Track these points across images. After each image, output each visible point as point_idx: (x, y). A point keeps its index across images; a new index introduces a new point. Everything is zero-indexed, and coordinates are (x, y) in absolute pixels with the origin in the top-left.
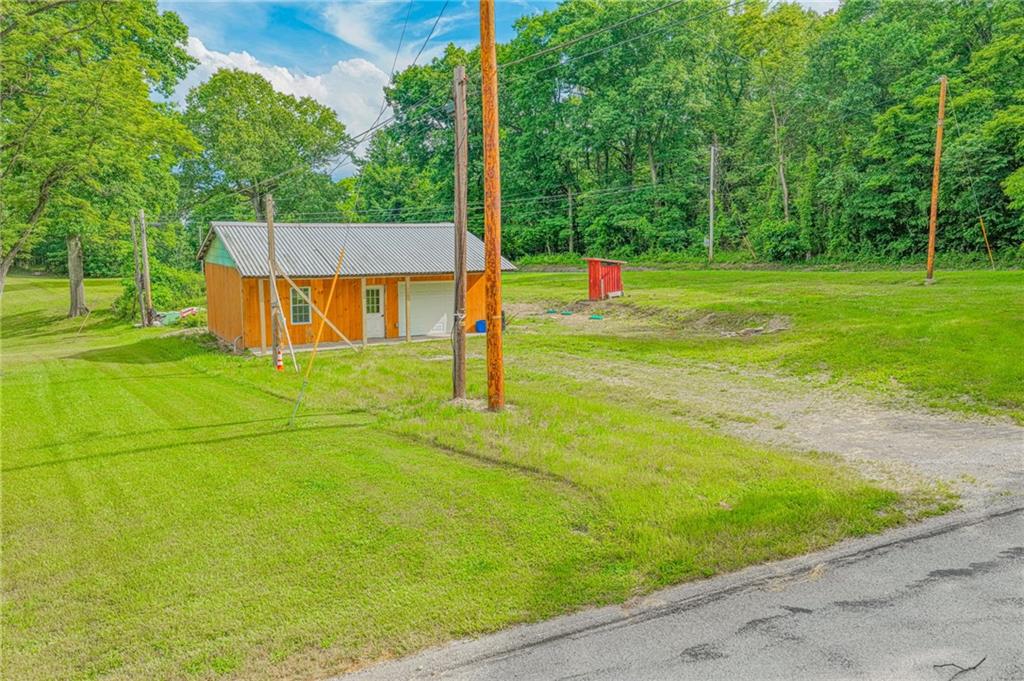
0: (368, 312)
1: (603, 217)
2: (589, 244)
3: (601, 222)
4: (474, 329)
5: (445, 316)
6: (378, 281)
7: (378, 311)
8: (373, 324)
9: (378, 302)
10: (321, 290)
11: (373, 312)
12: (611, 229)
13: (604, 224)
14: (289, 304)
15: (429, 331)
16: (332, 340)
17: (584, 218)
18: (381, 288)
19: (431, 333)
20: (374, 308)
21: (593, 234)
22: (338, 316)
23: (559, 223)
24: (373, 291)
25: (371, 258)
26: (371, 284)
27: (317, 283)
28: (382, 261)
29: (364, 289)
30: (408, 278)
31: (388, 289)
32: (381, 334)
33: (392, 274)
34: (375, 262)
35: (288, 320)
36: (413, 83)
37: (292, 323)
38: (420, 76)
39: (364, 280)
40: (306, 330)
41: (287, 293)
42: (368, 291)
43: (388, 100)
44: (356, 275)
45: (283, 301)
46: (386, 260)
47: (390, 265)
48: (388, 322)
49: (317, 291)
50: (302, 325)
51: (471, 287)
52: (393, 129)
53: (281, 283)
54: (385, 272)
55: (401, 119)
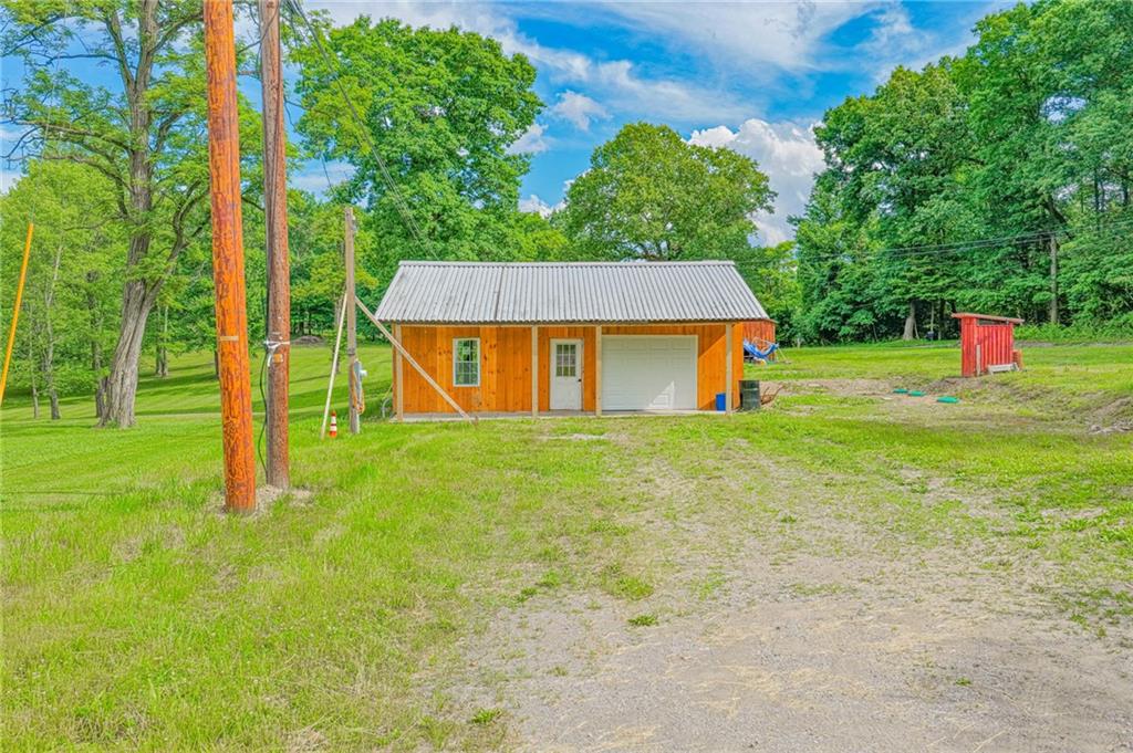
0: (559, 374)
1: (1096, 272)
2: (1076, 311)
3: (1089, 280)
4: (714, 405)
5: (672, 384)
6: (573, 333)
7: (573, 374)
8: (566, 391)
9: (574, 362)
10: (494, 342)
11: (566, 374)
12: (1105, 289)
13: (1093, 282)
14: (451, 360)
15: (648, 405)
16: (506, 410)
17: (1067, 276)
18: (578, 343)
19: (651, 407)
20: (566, 372)
21: (1081, 298)
22: (516, 378)
23: (1032, 284)
24: (566, 347)
25: (562, 302)
26: (563, 337)
27: (488, 332)
28: (573, 306)
29: (554, 343)
30: (599, 329)
31: (586, 346)
32: (577, 405)
33: (573, 321)
34: (562, 306)
35: (450, 381)
36: (845, 119)
37: (454, 385)
38: (853, 108)
39: (535, 330)
40: (473, 395)
41: (450, 345)
42: (559, 347)
43: (819, 142)
44: (521, 322)
45: (444, 356)
46: (578, 305)
47: (579, 311)
48: (584, 389)
49: (488, 344)
50: (467, 388)
51: (711, 345)
52: (825, 176)
53: (442, 333)
54: (563, 318)
55: (834, 164)
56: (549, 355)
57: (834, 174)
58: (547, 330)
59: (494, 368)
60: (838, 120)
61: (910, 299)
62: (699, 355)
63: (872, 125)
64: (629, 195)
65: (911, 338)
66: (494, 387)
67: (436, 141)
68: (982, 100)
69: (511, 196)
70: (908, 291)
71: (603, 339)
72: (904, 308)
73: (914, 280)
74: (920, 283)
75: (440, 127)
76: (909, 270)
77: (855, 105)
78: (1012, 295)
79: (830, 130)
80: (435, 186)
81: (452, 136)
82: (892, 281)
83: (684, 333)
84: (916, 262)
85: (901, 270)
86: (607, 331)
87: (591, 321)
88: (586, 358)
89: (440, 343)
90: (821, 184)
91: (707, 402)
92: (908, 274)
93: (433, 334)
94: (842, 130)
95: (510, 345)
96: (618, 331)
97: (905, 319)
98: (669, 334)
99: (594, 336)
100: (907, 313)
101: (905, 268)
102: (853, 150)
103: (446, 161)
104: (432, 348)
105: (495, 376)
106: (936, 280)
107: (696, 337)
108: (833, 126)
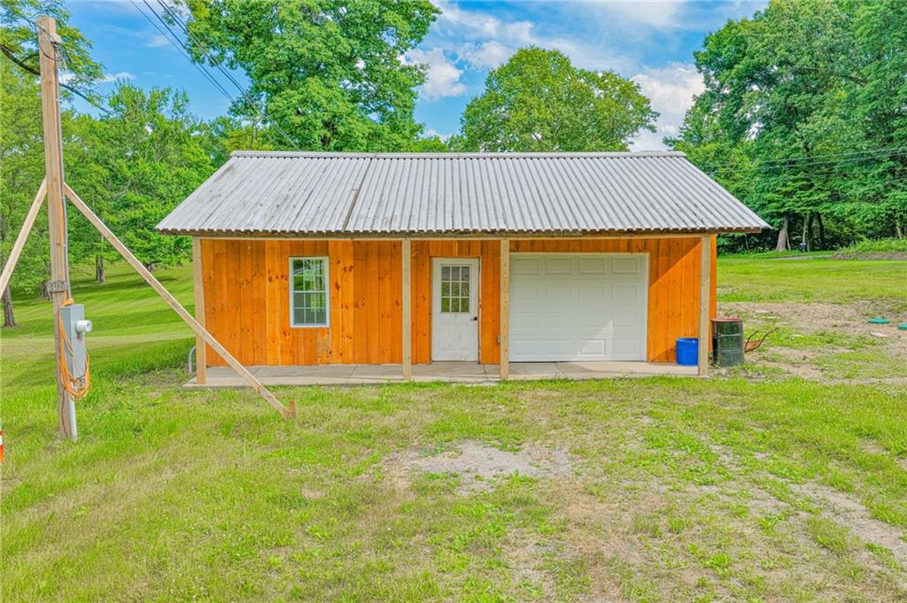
0: (445, 309)
4: (673, 355)
6: (465, 250)
7: (466, 309)
8: (455, 335)
9: (466, 291)
10: (350, 263)
11: (455, 310)
14: (286, 289)
15: (574, 353)
16: (368, 361)
18: (474, 264)
19: (579, 357)
20: (458, 303)
22: (382, 316)
24: (456, 269)
25: (449, 204)
26: (450, 255)
27: (340, 247)
28: (466, 210)
29: (438, 263)
30: (505, 243)
31: (484, 270)
32: (471, 354)
33: (466, 232)
34: (449, 208)
35: (285, 318)
36: (725, 42)
37: (292, 325)
38: (734, 31)
39: (406, 244)
40: (320, 340)
41: (284, 266)
42: (445, 270)
43: (698, 66)
44: (384, 233)
45: (276, 283)
46: (474, 208)
47: (475, 215)
48: (482, 332)
49: (341, 265)
50: (311, 330)
51: (668, 267)
52: (703, 97)
53: (272, 248)
54: (449, 227)
55: (713, 86)
56: (431, 282)
57: (712, 96)
58: (426, 246)
59: (351, 300)
60: (719, 43)
61: (785, 213)
62: (651, 284)
63: (754, 45)
64: (522, 115)
65: (784, 248)
66: (350, 329)
67: (325, 44)
68: (873, 15)
69: (405, 106)
70: (783, 205)
71: (511, 258)
72: (779, 221)
73: (789, 194)
74: (795, 198)
75: (330, 29)
76: (785, 185)
77: (736, 28)
78: (893, 208)
79: (711, 53)
80: (325, 92)
81: (342, 40)
82: (769, 196)
83: (629, 249)
84: (792, 177)
85: (778, 184)
86: (516, 247)
87: (493, 232)
88: (484, 285)
89: (271, 263)
90: (700, 105)
91: (661, 350)
92: (784, 189)
93: (259, 250)
94: (723, 53)
95: (373, 267)
96: (532, 246)
97: (778, 233)
98: (606, 251)
99: (497, 254)
100: (781, 226)
101: (781, 184)
102: (734, 71)
103: (336, 67)
104: (258, 269)
105: (351, 312)
106: (811, 194)
107: (647, 255)
108: (714, 49)
